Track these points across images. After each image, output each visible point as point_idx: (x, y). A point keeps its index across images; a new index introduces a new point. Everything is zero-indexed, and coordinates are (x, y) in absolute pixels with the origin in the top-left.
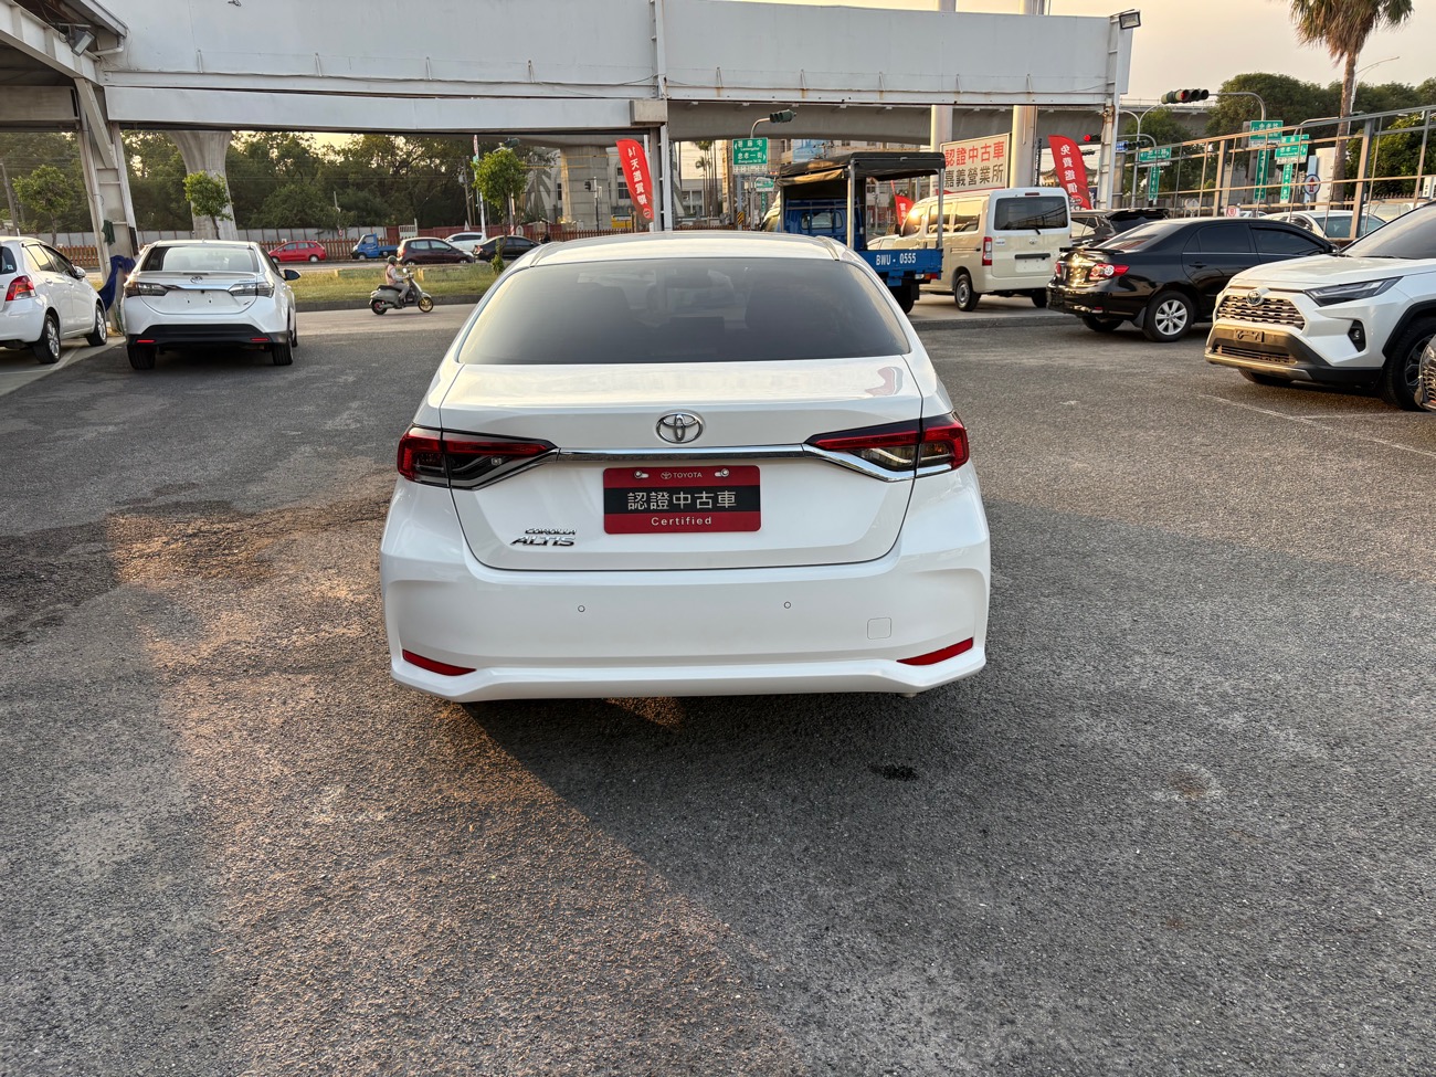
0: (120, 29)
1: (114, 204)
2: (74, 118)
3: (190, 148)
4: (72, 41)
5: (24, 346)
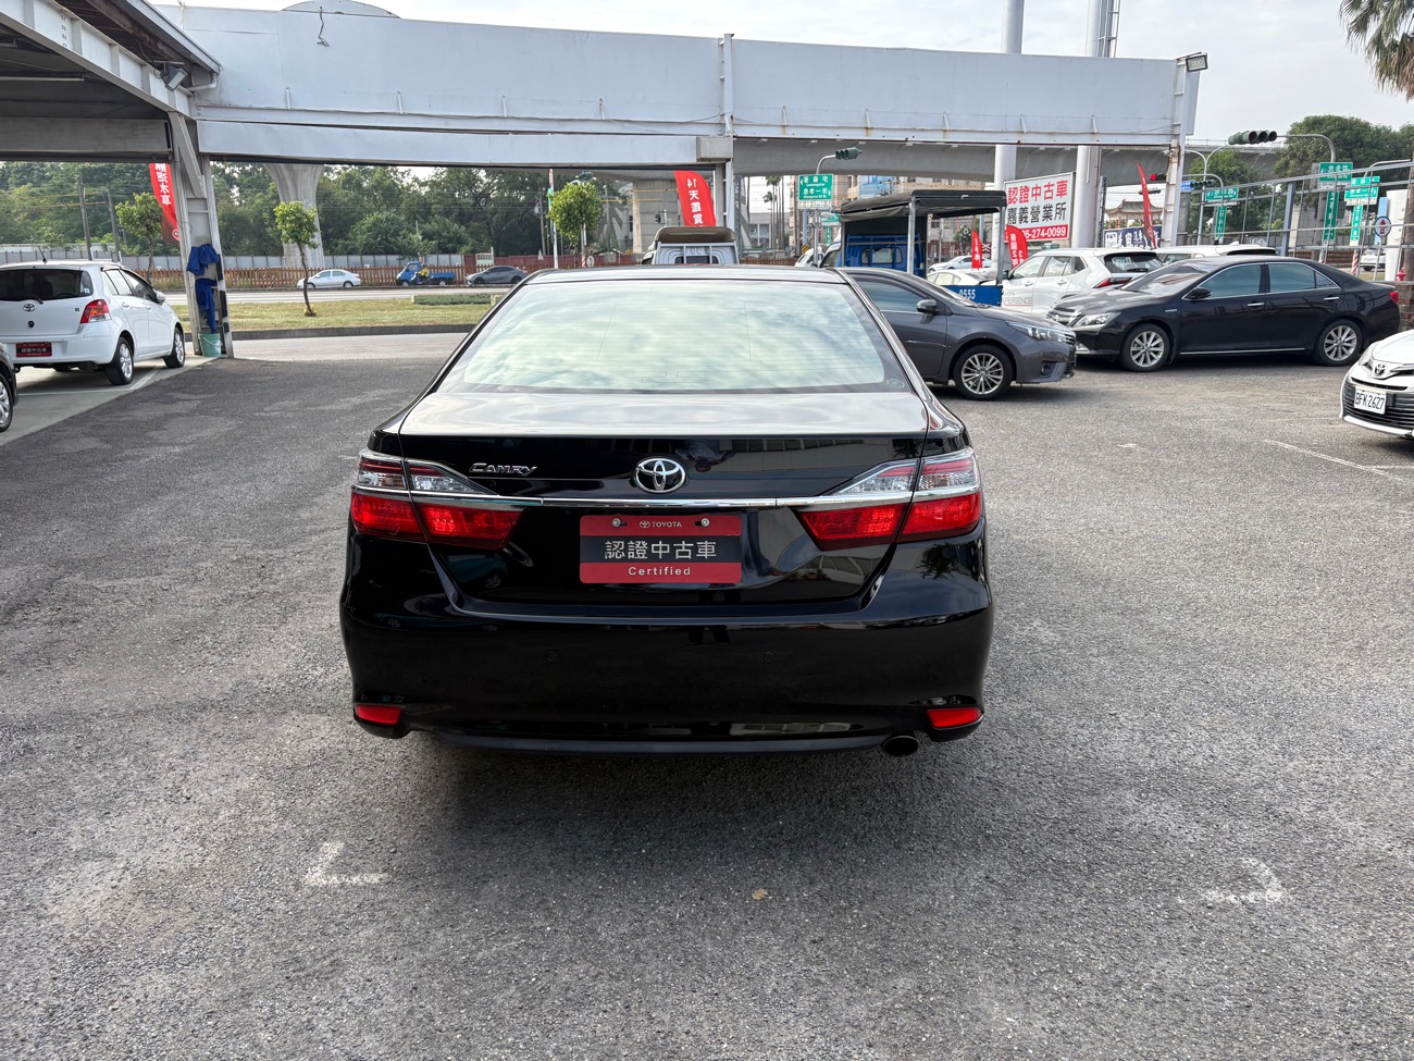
0: (213, 66)
1: (201, 231)
2: (166, 150)
3: (284, 179)
4: (166, 78)
5: (96, 368)
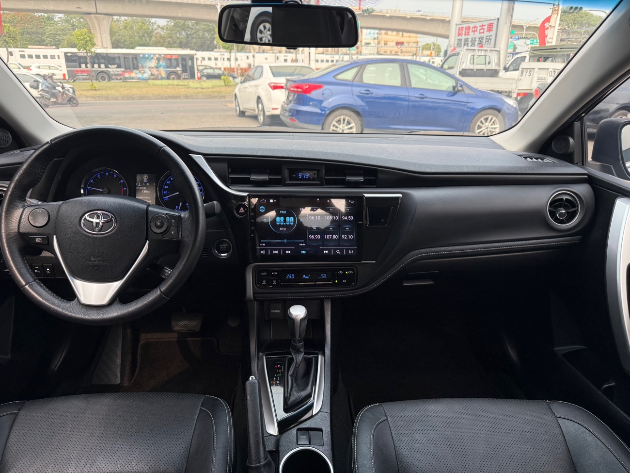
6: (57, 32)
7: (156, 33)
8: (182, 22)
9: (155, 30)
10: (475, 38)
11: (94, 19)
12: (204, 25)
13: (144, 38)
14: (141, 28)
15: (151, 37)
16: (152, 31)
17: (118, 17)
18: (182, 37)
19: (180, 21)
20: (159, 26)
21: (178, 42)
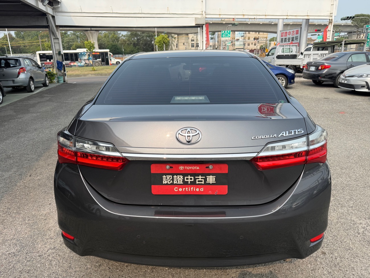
6: (70, 40)
7: (121, 39)
8: (135, 33)
9: (121, 37)
10: (290, 38)
11: (89, 33)
12: (147, 33)
13: (115, 42)
14: (113, 36)
15: (118, 42)
16: (119, 38)
17: (101, 32)
18: (135, 40)
19: (134, 32)
20: (122, 35)
21: (133, 43)
